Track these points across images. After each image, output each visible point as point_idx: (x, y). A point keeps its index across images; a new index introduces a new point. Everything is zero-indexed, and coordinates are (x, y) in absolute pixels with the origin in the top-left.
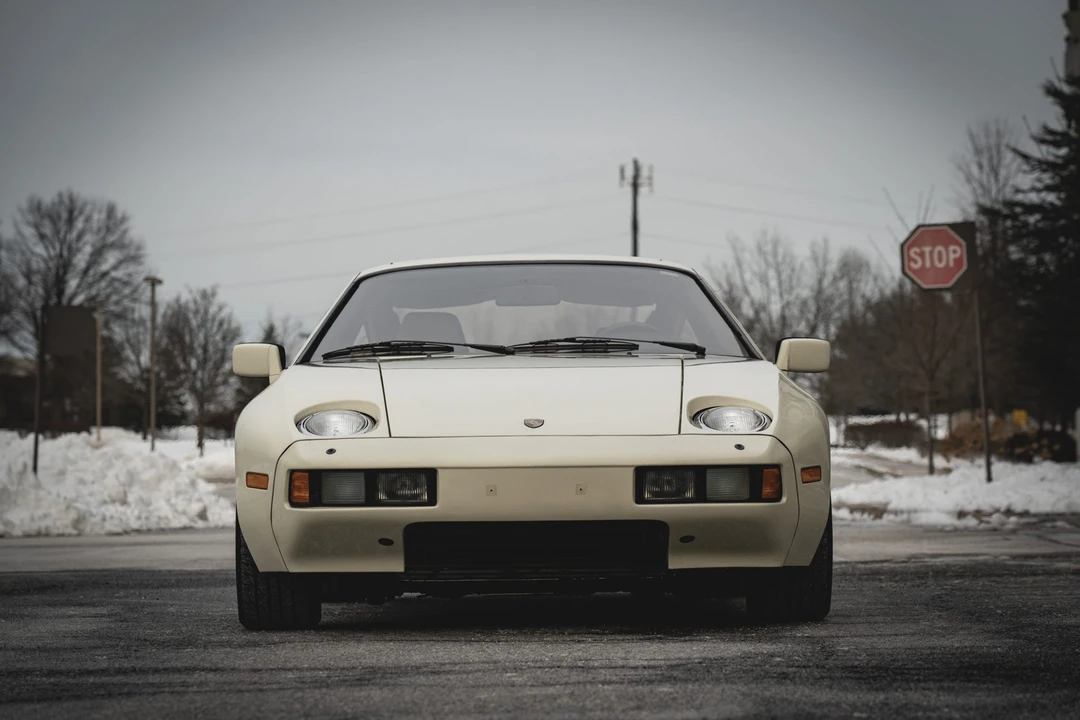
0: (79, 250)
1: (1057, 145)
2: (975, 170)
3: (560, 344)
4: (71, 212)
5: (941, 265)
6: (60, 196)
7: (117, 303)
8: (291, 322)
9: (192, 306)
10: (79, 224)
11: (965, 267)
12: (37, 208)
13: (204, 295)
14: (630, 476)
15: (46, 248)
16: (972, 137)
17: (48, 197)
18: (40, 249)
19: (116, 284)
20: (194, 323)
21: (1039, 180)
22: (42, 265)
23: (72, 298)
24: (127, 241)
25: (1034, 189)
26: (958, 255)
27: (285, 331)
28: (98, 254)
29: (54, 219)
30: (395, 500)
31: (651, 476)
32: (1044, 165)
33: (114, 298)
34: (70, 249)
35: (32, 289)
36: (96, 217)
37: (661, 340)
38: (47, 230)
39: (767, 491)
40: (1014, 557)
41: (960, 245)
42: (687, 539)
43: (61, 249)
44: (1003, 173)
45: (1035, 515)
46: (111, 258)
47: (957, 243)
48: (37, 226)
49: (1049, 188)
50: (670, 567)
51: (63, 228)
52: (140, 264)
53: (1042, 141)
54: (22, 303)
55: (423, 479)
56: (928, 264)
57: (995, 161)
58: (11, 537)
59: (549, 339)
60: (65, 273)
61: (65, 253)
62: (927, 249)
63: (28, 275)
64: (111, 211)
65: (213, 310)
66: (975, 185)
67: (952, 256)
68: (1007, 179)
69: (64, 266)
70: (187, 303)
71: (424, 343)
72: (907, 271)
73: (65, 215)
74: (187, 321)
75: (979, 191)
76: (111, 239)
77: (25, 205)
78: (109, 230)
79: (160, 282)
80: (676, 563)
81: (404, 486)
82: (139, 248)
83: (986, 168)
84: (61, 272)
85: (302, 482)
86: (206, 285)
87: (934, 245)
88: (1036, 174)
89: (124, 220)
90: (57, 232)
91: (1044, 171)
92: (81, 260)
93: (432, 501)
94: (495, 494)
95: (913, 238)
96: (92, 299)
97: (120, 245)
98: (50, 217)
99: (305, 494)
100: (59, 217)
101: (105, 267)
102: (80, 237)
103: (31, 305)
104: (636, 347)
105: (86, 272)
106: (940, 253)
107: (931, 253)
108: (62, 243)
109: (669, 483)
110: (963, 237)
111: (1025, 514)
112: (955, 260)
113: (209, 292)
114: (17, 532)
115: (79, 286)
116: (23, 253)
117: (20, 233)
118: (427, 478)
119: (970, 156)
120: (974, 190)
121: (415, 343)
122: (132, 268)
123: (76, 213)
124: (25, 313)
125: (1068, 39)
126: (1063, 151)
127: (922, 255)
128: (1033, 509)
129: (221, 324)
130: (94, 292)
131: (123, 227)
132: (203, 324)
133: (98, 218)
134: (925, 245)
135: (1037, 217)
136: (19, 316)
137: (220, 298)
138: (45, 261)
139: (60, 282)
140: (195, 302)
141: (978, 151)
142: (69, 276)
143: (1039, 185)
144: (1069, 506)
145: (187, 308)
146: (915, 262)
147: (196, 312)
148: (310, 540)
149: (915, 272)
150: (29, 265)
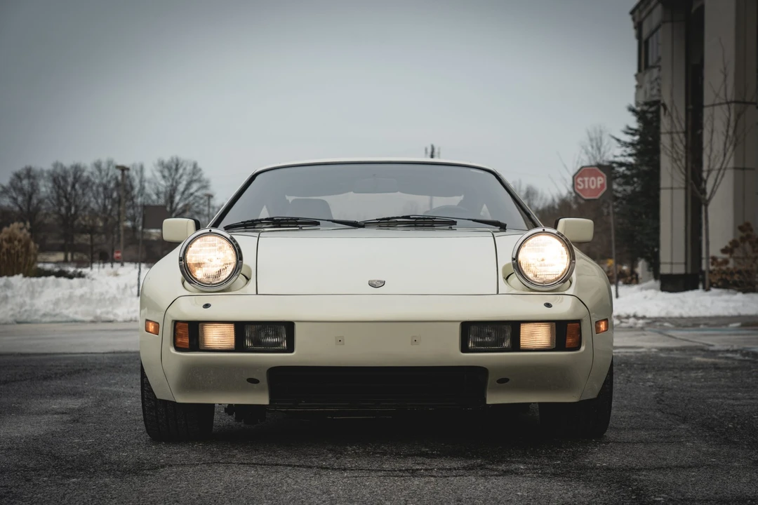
0: (180, 183)
1: (633, 134)
2: (590, 148)
3: (398, 220)
4: (177, 165)
5: (593, 187)
6: (172, 158)
7: (197, 207)
10: (181, 171)
11: (605, 188)
12: (162, 164)
14: (457, 329)
15: (166, 182)
16: (589, 133)
17: (167, 159)
18: (163, 182)
19: (197, 198)
21: (625, 151)
22: (164, 190)
23: (177, 204)
24: (202, 179)
25: (622, 155)
26: (602, 182)
28: (189, 184)
29: (169, 168)
30: (259, 346)
31: (473, 328)
32: (626, 144)
33: (196, 205)
34: (177, 182)
37: (474, 218)
38: (166, 173)
39: (569, 341)
40: (661, 350)
41: (603, 177)
42: (503, 381)
43: (173, 182)
44: (602, 150)
45: (649, 318)
46: (195, 187)
47: (602, 176)
48: (162, 172)
49: (630, 155)
50: (488, 402)
51: (173, 173)
53: (627, 133)
55: (283, 329)
56: (587, 187)
57: (599, 144)
58: (117, 321)
59: (390, 216)
60: (174, 193)
61: (174, 184)
62: (586, 179)
63: (158, 194)
64: (195, 165)
66: (590, 155)
67: (599, 183)
68: (604, 153)
69: (173, 190)
71: (298, 219)
72: (576, 190)
73: (174, 167)
75: (592, 158)
76: (195, 178)
77: (156, 162)
78: (194, 174)
79: (213, 196)
80: (492, 399)
81: (267, 335)
82: (207, 182)
83: (595, 148)
84: (172, 192)
85: (184, 331)
87: (590, 177)
88: (624, 148)
89: (201, 170)
90: (171, 175)
91: (628, 147)
92: (181, 188)
93: (290, 348)
94: (344, 344)
95: (580, 172)
96: (186, 205)
97: (199, 181)
98: (167, 167)
99: (186, 341)
100: (171, 167)
101: (192, 190)
102: (181, 177)
104: (454, 223)
105: (183, 193)
106: (593, 181)
107: (589, 181)
108: (173, 179)
109: (489, 335)
110: (604, 173)
111: (644, 318)
112: (601, 185)
114: (120, 319)
115: (180, 199)
116: (155, 184)
117: (154, 175)
118: (286, 329)
119: (587, 142)
120: (589, 158)
121: (292, 219)
122: (204, 191)
123: (179, 166)
125: (636, 87)
126: (637, 138)
127: (583, 182)
128: (648, 315)
130: (187, 202)
131: (200, 173)
133: (189, 168)
134: (586, 176)
135: (624, 168)
138: (165, 187)
139: (172, 197)
141: (591, 140)
142: (176, 195)
143: (625, 154)
144: (667, 313)
146: (580, 185)
148: (192, 378)
149: (580, 190)
150: (158, 189)
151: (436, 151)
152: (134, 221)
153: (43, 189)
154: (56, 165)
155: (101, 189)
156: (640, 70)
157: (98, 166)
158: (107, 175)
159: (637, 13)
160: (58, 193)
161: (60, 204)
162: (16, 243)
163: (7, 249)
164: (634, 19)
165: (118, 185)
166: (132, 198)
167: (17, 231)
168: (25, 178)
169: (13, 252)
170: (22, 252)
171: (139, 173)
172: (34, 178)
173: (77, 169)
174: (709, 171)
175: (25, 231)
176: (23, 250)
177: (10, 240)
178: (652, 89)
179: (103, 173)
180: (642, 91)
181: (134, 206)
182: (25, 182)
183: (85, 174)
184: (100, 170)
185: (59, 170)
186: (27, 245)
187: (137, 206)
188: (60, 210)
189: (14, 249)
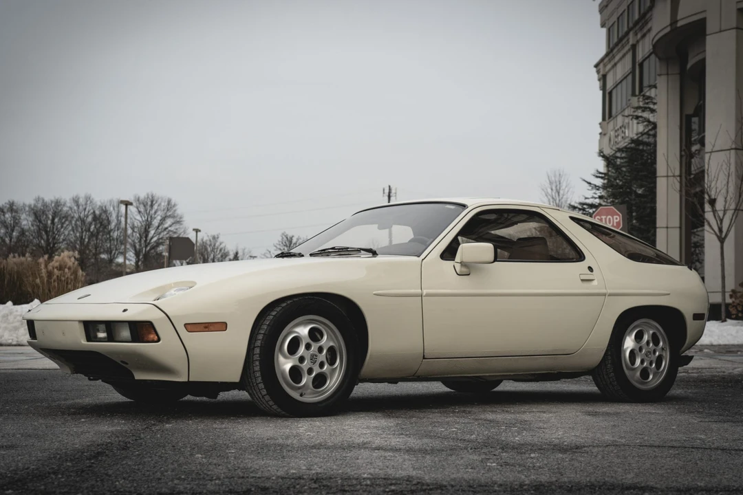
0: (155, 218)
2: (549, 190)
4: (152, 202)
5: (610, 224)
6: (148, 195)
8: (246, 251)
9: (208, 242)
10: (155, 207)
11: (622, 226)
12: (138, 200)
13: (214, 238)
15: (141, 217)
16: (549, 177)
17: (142, 195)
18: (138, 217)
19: (171, 233)
20: (209, 249)
21: (595, 193)
22: (139, 224)
23: (151, 239)
24: (176, 215)
25: (593, 198)
26: (618, 220)
27: (244, 254)
28: (163, 219)
29: (145, 205)
32: (596, 187)
34: (151, 218)
35: (134, 234)
36: (163, 204)
38: (142, 209)
41: (619, 215)
46: (169, 222)
49: (600, 197)
51: (149, 208)
52: (181, 224)
54: (130, 240)
60: (149, 228)
61: (149, 219)
62: (604, 217)
63: (133, 228)
64: (169, 202)
65: (217, 244)
66: (549, 197)
67: (615, 221)
69: (149, 225)
70: (206, 241)
73: (149, 203)
74: (206, 249)
75: (551, 200)
76: (169, 214)
78: (168, 210)
79: (200, 231)
82: (181, 218)
83: (554, 191)
84: (147, 227)
86: (215, 233)
87: (607, 216)
89: (175, 205)
90: (146, 210)
92: (156, 223)
97: (173, 216)
98: (143, 204)
100: (147, 203)
101: (166, 226)
102: (155, 213)
103: (133, 241)
105: (158, 227)
106: (610, 219)
107: (606, 219)
108: (148, 214)
110: (620, 212)
112: (617, 222)
113: (216, 236)
115: (154, 233)
120: (549, 200)
122: (177, 226)
123: (154, 202)
124: (131, 244)
125: (600, 134)
126: (605, 181)
127: (601, 220)
129: (221, 250)
130: (161, 236)
131: (174, 209)
132: (213, 250)
133: (164, 204)
136: (128, 246)
137: (221, 239)
138: (140, 222)
139: (147, 232)
140: (210, 241)
141: (551, 183)
142: (151, 229)
145: (206, 243)
147: (210, 245)
150: (133, 225)
151: (393, 191)
152: (111, 253)
153: (24, 223)
154: (38, 200)
155: (79, 223)
156: (604, 119)
157: (76, 201)
158: (85, 209)
159: (601, 66)
160: (38, 226)
161: (40, 236)
162: (66, 270)
163: (58, 276)
164: (598, 72)
165: (95, 218)
166: (109, 232)
167: (67, 259)
168: (8, 211)
169: (63, 279)
170: (71, 280)
171: (116, 209)
172: (16, 212)
173: (58, 203)
174: (725, 211)
175: (73, 259)
176: (72, 277)
177: (61, 268)
178: (617, 137)
179: (81, 207)
180: (606, 139)
181: (110, 239)
182: (8, 215)
183: (65, 209)
184: (78, 206)
185: (39, 205)
186: (75, 273)
187: (113, 239)
188: (40, 242)
189: (64, 276)
